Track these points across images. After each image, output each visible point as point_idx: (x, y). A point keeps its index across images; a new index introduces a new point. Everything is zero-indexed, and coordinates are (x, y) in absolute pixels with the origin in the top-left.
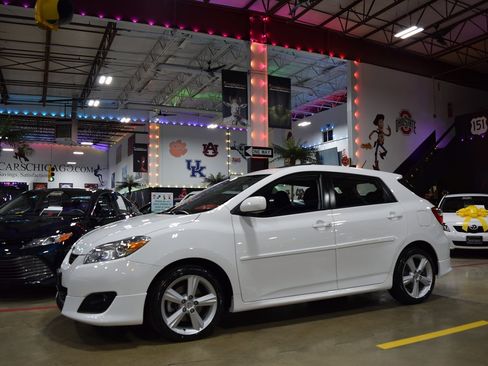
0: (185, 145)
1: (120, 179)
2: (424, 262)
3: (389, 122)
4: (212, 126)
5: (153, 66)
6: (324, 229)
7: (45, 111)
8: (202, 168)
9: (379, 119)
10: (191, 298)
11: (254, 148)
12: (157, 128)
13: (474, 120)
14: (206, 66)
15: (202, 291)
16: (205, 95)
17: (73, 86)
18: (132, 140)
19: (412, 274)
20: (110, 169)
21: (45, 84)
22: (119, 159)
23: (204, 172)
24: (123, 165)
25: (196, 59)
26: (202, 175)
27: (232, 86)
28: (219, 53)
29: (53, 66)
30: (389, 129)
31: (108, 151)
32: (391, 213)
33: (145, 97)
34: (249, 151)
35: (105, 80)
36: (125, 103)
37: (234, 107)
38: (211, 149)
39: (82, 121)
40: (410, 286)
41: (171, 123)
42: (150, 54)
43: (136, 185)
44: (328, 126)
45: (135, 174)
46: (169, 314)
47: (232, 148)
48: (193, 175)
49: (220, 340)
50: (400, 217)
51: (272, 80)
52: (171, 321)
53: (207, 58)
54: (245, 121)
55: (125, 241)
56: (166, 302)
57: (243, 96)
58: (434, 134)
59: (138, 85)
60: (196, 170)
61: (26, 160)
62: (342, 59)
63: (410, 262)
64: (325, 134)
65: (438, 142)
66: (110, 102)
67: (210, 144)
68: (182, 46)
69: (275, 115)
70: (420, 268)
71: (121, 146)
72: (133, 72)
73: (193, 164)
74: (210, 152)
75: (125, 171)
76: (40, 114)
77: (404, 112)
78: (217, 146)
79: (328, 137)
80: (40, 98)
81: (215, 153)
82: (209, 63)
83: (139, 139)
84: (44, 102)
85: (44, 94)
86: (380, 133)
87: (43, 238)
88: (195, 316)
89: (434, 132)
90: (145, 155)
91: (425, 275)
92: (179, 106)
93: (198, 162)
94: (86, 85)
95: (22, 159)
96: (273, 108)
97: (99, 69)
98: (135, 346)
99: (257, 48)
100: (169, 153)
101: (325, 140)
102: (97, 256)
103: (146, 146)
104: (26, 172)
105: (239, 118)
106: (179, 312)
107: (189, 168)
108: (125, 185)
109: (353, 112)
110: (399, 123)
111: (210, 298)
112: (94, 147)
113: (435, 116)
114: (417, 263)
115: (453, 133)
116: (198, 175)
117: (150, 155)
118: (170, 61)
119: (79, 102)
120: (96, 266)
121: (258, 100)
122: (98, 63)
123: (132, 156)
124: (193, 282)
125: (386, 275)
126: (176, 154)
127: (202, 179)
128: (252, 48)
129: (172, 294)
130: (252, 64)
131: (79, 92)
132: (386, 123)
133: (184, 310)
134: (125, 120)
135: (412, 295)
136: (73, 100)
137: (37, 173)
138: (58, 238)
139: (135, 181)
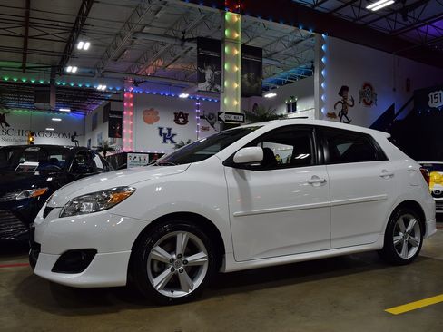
0: (157, 113)
1: (95, 144)
2: (413, 222)
3: (353, 93)
4: (184, 96)
5: (129, 34)
6: (319, 185)
7: (25, 77)
8: (173, 135)
9: (343, 91)
10: (180, 256)
11: (227, 113)
12: (131, 96)
13: (432, 93)
14: (181, 36)
15: (191, 249)
16: (178, 66)
17: (52, 53)
18: (107, 108)
19: (401, 234)
20: (87, 135)
21: (25, 51)
22: (94, 127)
23: (174, 139)
24: (98, 131)
25: (171, 29)
26: (173, 142)
27: (207, 53)
28: (193, 23)
29: (32, 32)
30: (353, 100)
31: (84, 119)
32: (384, 171)
33: (121, 66)
34: (222, 116)
35: (83, 46)
36: (102, 71)
37: (209, 73)
38: (181, 117)
39: (61, 88)
40: (399, 246)
41: (144, 92)
42: (127, 22)
43: (110, 150)
44: (293, 98)
45: (109, 140)
46: (155, 275)
47: (201, 117)
48: (165, 142)
49: (212, 302)
50: (391, 176)
51: (245, 49)
52: (158, 282)
53: (182, 29)
54: (218, 87)
55: (106, 192)
56: (153, 260)
57: (217, 63)
58: (393, 107)
59: (114, 54)
60: (168, 137)
61: (7, 125)
62: (311, 32)
63: (400, 222)
64: (289, 105)
65: (398, 114)
66: (88, 70)
67: (181, 113)
68: (158, 15)
69: (247, 83)
70: (409, 228)
71: (96, 114)
72: (110, 40)
73: (165, 131)
74: (181, 121)
75: (100, 136)
76: (19, 80)
77: (366, 85)
78: (187, 115)
79: (292, 108)
80: (20, 65)
81: (186, 122)
82: (184, 33)
83: (114, 107)
84: (24, 69)
85: (24, 61)
86: (344, 103)
87: (18, 192)
88: (184, 277)
89: (394, 105)
90: (120, 121)
91: (414, 236)
92: (153, 75)
93: (169, 130)
94: (65, 53)
95: (3, 125)
96: (246, 76)
97: (77, 36)
98: (117, 311)
99: (232, 18)
100: (142, 121)
101: (289, 111)
102: (74, 209)
103: (120, 113)
104: (7, 137)
105: (212, 85)
106: (168, 272)
107: (161, 135)
108: (100, 149)
109: (320, 83)
110: (362, 94)
111: (200, 257)
112: (71, 114)
113: (394, 90)
114: (407, 222)
115: (411, 106)
116: (169, 141)
117: (124, 122)
118: (146, 29)
119: (58, 69)
120: (73, 219)
121: (231, 68)
122: (77, 31)
123: (107, 123)
124: (182, 239)
125: (377, 235)
126: (149, 121)
127: (173, 146)
128: (227, 17)
129: (159, 252)
130: (227, 32)
131: (57, 59)
132: (350, 94)
133: (173, 270)
134: (102, 87)
135: (401, 255)
136: (52, 67)
137: (17, 137)
138: (33, 192)
139: (110, 146)
